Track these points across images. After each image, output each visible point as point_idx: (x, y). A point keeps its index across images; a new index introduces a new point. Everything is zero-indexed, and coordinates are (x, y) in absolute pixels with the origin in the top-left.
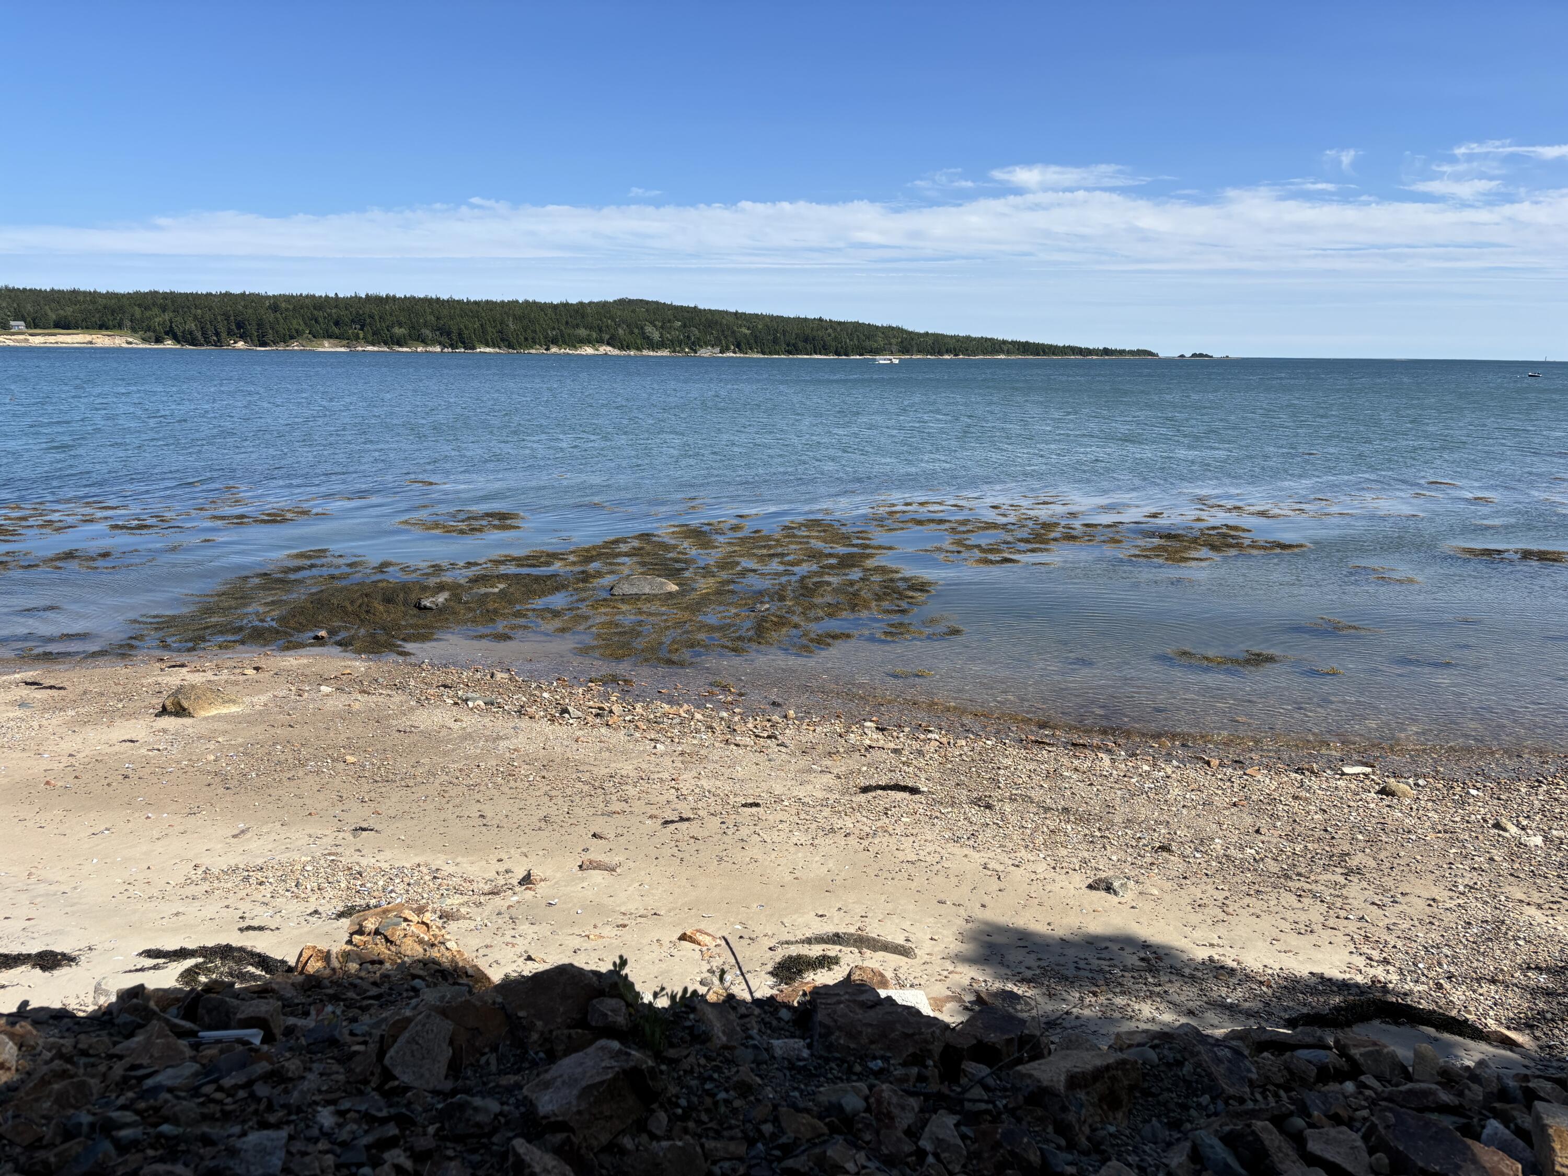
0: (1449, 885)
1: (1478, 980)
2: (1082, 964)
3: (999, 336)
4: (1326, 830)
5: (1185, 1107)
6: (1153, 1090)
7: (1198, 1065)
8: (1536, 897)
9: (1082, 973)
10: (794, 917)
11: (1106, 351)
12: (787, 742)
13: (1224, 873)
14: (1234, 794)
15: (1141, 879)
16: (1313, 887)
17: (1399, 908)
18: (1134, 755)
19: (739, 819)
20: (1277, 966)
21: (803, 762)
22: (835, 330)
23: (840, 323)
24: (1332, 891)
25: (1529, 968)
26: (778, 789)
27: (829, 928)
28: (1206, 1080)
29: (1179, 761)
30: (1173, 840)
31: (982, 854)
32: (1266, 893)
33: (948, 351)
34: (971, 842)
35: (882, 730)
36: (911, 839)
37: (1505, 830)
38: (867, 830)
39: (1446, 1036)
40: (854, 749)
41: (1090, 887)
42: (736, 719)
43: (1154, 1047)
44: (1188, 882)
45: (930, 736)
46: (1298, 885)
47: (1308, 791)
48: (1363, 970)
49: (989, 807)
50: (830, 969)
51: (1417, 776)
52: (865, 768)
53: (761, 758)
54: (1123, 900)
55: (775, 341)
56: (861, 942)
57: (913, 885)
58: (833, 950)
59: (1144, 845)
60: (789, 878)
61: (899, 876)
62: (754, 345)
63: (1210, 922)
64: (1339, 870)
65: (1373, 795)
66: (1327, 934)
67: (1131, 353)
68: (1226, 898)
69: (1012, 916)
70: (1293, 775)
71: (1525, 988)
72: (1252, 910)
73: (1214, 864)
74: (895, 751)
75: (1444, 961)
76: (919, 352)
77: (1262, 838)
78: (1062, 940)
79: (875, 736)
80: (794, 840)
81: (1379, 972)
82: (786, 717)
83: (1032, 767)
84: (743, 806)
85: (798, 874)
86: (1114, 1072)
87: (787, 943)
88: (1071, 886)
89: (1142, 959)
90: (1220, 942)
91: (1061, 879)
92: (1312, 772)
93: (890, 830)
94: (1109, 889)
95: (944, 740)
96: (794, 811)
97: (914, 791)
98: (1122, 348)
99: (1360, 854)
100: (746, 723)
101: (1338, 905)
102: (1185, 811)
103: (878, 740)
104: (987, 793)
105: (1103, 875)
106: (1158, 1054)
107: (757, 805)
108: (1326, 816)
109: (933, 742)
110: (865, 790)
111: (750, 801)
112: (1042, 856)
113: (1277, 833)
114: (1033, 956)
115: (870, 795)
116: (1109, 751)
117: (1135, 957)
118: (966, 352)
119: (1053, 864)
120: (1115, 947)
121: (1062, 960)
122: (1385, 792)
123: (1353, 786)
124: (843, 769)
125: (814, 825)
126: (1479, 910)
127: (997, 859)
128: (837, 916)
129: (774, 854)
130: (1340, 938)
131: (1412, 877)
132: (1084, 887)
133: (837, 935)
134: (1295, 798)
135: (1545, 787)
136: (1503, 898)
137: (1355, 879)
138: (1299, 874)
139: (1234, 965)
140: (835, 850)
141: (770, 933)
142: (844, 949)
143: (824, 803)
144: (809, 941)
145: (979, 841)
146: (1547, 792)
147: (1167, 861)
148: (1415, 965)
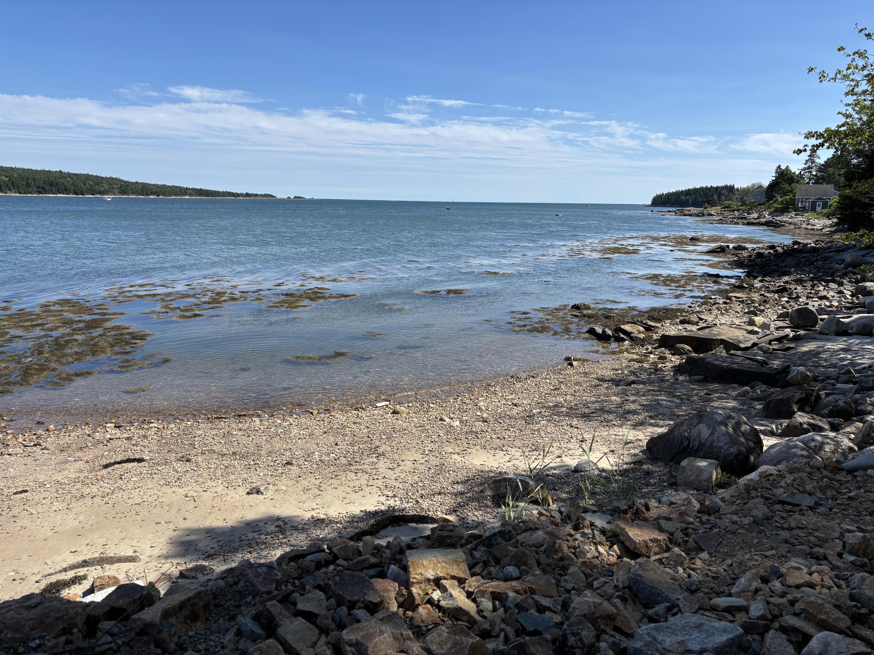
0: (422, 452)
1: (433, 495)
2: (243, 537)
3: (184, 185)
4: (368, 437)
5: (239, 606)
6: (221, 603)
7: (248, 581)
8: (457, 450)
9: (244, 542)
10: (54, 557)
11: (247, 195)
12: (49, 446)
13: (319, 470)
14: (325, 427)
15: (276, 482)
16: (363, 467)
17: (401, 468)
18: (273, 416)
19: (11, 503)
20: (345, 512)
21: (61, 457)
22: (72, 179)
23: (75, 175)
24: (371, 467)
25: (454, 484)
26: (42, 478)
27: (80, 558)
28: (251, 588)
29: (297, 415)
30: (293, 458)
31: (184, 489)
32: (340, 475)
33: (152, 194)
34: (178, 483)
35: (119, 427)
36: (139, 489)
37: (444, 421)
38: (108, 491)
39: (421, 526)
40: (99, 442)
41: (248, 493)
42: (9, 437)
43: (222, 579)
44: (301, 479)
45: (151, 425)
46: (355, 467)
47: (360, 419)
48: (384, 502)
49: (188, 460)
50: (80, 584)
51: (408, 402)
52: (107, 453)
53: (29, 460)
54: (266, 496)
55: (28, 185)
56: (102, 561)
57: (139, 518)
58: (82, 572)
59: (278, 464)
60: (50, 533)
61: (130, 514)
62: (12, 188)
63: (312, 497)
64: (374, 456)
65: (390, 415)
66: (368, 490)
67: (261, 196)
68: (321, 483)
69: (202, 520)
70: (354, 412)
71: (452, 494)
72: (333, 486)
73: (314, 466)
74: (128, 439)
75: (419, 489)
76: (133, 193)
77: (338, 447)
78: (232, 527)
79: (114, 432)
80: (54, 508)
81: (391, 502)
82: (48, 430)
83: (214, 433)
84: (14, 494)
85: (56, 529)
86: (194, 601)
87: (49, 575)
88: (237, 496)
89: (277, 526)
90: (317, 507)
91: (231, 493)
92: (363, 409)
93: (124, 488)
94: (258, 492)
95: (161, 426)
96: (54, 490)
97: (140, 460)
98: (256, 193)
99: (384, 445)
100: (17, 439)
101: (374, 473)
102: (300, 441)
103: (116, 434)
104: (188, 453)
105: (254, 485)
106: (225, 582)
107: (26, 491)
108: (369, 430)
109: (153, 429)
110: (106, 466)
111: (20, 490)
112: (220, 482)
113: (345, 443)
114: (215, 540)
115: (110, 469)
116: (259, 416)
117: (273, 526)
118: (164, 194)
119: (226, 485)
120: (262, 524)
121: (232, 538)
122: (395, 412)
123: (381, 412)
124: (91, 456)
125: (69, 496)
126: (434, 461)
127: (192, 489)
128: (85, 549)
129: (39, 521)
130: (375, 489)
131: (406, 452)
132: (244, 494)
133: (85, 561)
134: (354, 423)
135: (460, 398)
136: (444, 453)
137: (381, 458)
138: (356, 462)
139: (324, 517)
140: (85, 509)
141: (36, 572)
142: (90, 568)
143: (76, 481)
144: (65, 570)
145: (182, 482)
146: (461, 400)
147: (290, 470)
148: (407, 494)
